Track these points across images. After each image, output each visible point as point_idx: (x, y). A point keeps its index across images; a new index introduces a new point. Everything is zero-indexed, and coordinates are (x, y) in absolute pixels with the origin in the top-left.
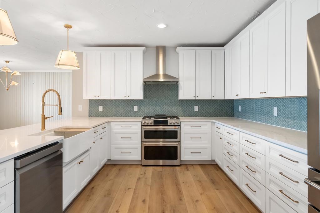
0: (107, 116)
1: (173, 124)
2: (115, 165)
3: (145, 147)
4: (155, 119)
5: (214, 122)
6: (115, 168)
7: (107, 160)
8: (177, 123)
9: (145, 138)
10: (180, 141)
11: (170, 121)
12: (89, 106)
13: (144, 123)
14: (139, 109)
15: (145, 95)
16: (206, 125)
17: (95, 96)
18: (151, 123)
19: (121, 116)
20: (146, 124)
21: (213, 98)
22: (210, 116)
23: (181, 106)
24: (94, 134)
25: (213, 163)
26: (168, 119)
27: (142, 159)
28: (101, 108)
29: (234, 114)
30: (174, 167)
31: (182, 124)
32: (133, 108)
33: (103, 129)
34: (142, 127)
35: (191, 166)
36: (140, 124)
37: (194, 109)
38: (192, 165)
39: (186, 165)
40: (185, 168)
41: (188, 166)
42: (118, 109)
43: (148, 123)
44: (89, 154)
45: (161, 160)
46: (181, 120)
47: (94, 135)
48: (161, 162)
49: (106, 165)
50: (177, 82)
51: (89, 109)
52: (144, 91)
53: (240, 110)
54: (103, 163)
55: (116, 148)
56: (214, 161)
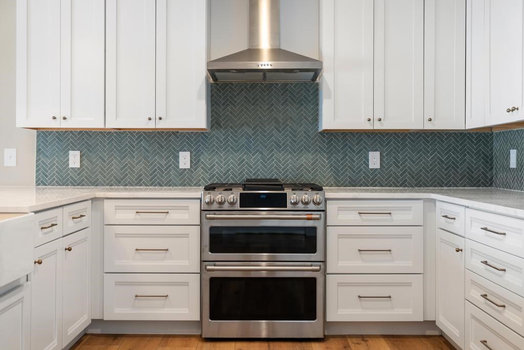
0: (95, 183)
1: (301, 206)
2: (116, 337)
3: (213, 280)
4: (244, 190)
5: (434, 201)
6: (118, 347)
7: (90, 322)
8: (315, 203)
9: (212, 250)
10: (324, 262)
11: (292, 196)
12: (38, 150)
13: (208, 203)
14: (194, 162)
15: (212, 116)
16: (409, 209)
17: (54, 118)
18: (232, 204)
19: (139, 183)
20: (215, 206)
21: (429, 126)
22: (416, 185)
23: (328, 153)
24: (40, 233)
25: (429, 333)
26: (287, 191)
27: (204, 318)
28: (74, 159)
29: (492, 179)
30: (304, 344)
31: (331, 207)
32: (177, 158)
33: (76, 220)
34: (203, 216)
35: (359, 340)
36: (195, 207)
37: (368, 160)
38: (363, 338)
39: (344, 337)
40: (342, 346)
41: (349, 340)
42: (128, 160)
43: (221, 203)
44: (21, 301)
45: (264, 323)
46: (329, 195)
47: (41, 236)
48: (263, 327)
49: (88, 337)
50: (316, 72)
51: (37, 161)
52: (212, 105)
53: (513, 164)
54: (74, 330)
55: (118, 284)
56: (432, 324)
